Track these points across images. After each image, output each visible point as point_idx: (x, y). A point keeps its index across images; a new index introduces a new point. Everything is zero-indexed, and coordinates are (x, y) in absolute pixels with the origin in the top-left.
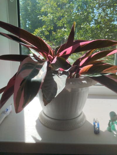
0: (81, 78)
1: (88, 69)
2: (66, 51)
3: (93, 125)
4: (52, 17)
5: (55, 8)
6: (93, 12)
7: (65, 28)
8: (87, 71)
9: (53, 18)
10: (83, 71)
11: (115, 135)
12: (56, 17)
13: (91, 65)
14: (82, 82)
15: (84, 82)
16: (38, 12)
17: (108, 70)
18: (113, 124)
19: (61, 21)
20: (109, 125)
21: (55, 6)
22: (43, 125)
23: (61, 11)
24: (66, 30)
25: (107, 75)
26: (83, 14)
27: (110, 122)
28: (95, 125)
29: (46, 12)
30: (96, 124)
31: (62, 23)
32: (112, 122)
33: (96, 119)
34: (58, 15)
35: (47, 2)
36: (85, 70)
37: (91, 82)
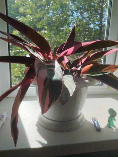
0: (83, 77)
1: (89, 69)
2: (67, 52)
3: (93, 123)
4: (31, 18)
5: (35, 9)
6: (72, 15)
7: (45, 30)
8: (87, 71)
9: (33, 20)
10: (84, 71)
11: (115, 130)
12: (36, 18)
13: (91, 65)
14: (85, 82)
15: (87, 81)
16: (13, 12)
17: (106, 69)
18: (112, 120)
19: (41, 23)
20: (109, 121)
21: (34, 8)
22: (45, 128)
23: (40, 12)
24: (46, 32)
25: (108, 73)
26: (63, 16)
27: (109, 119)
28: (95, 124)
29: (24, 13)
30: (96, 122)
31: (41, 24)
32: (111, 118)
33: (94, 118)
34: (38, 16)
35: (25, 3)
36: (86, 70)
37: (93, 81)
